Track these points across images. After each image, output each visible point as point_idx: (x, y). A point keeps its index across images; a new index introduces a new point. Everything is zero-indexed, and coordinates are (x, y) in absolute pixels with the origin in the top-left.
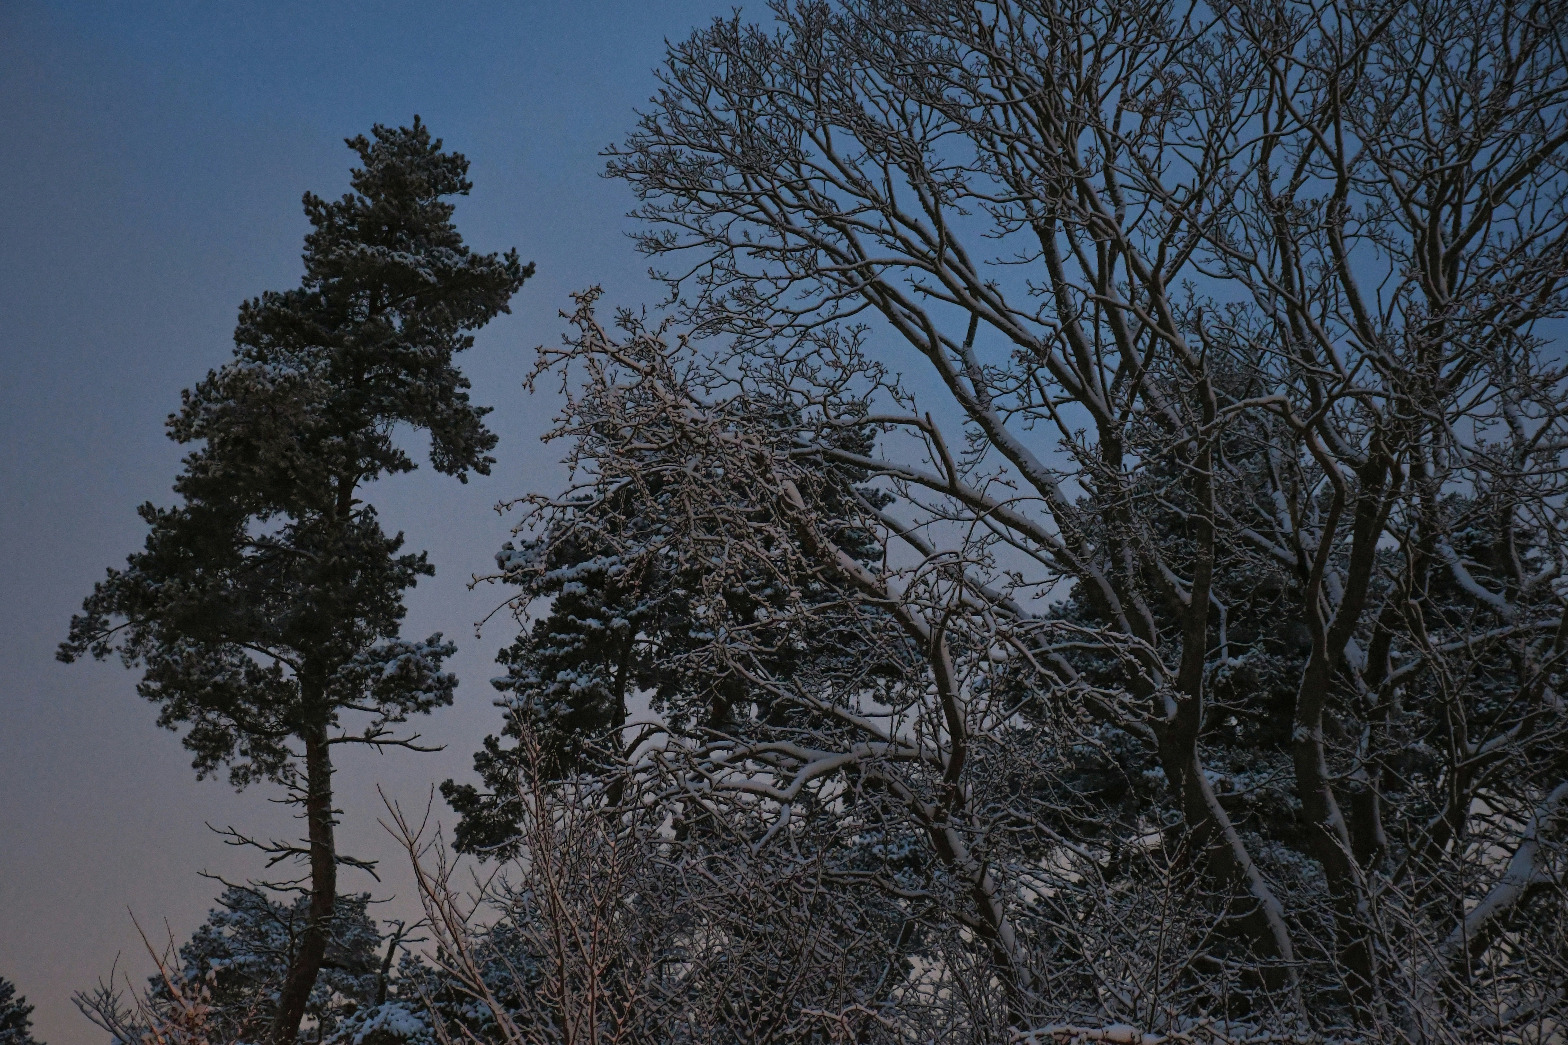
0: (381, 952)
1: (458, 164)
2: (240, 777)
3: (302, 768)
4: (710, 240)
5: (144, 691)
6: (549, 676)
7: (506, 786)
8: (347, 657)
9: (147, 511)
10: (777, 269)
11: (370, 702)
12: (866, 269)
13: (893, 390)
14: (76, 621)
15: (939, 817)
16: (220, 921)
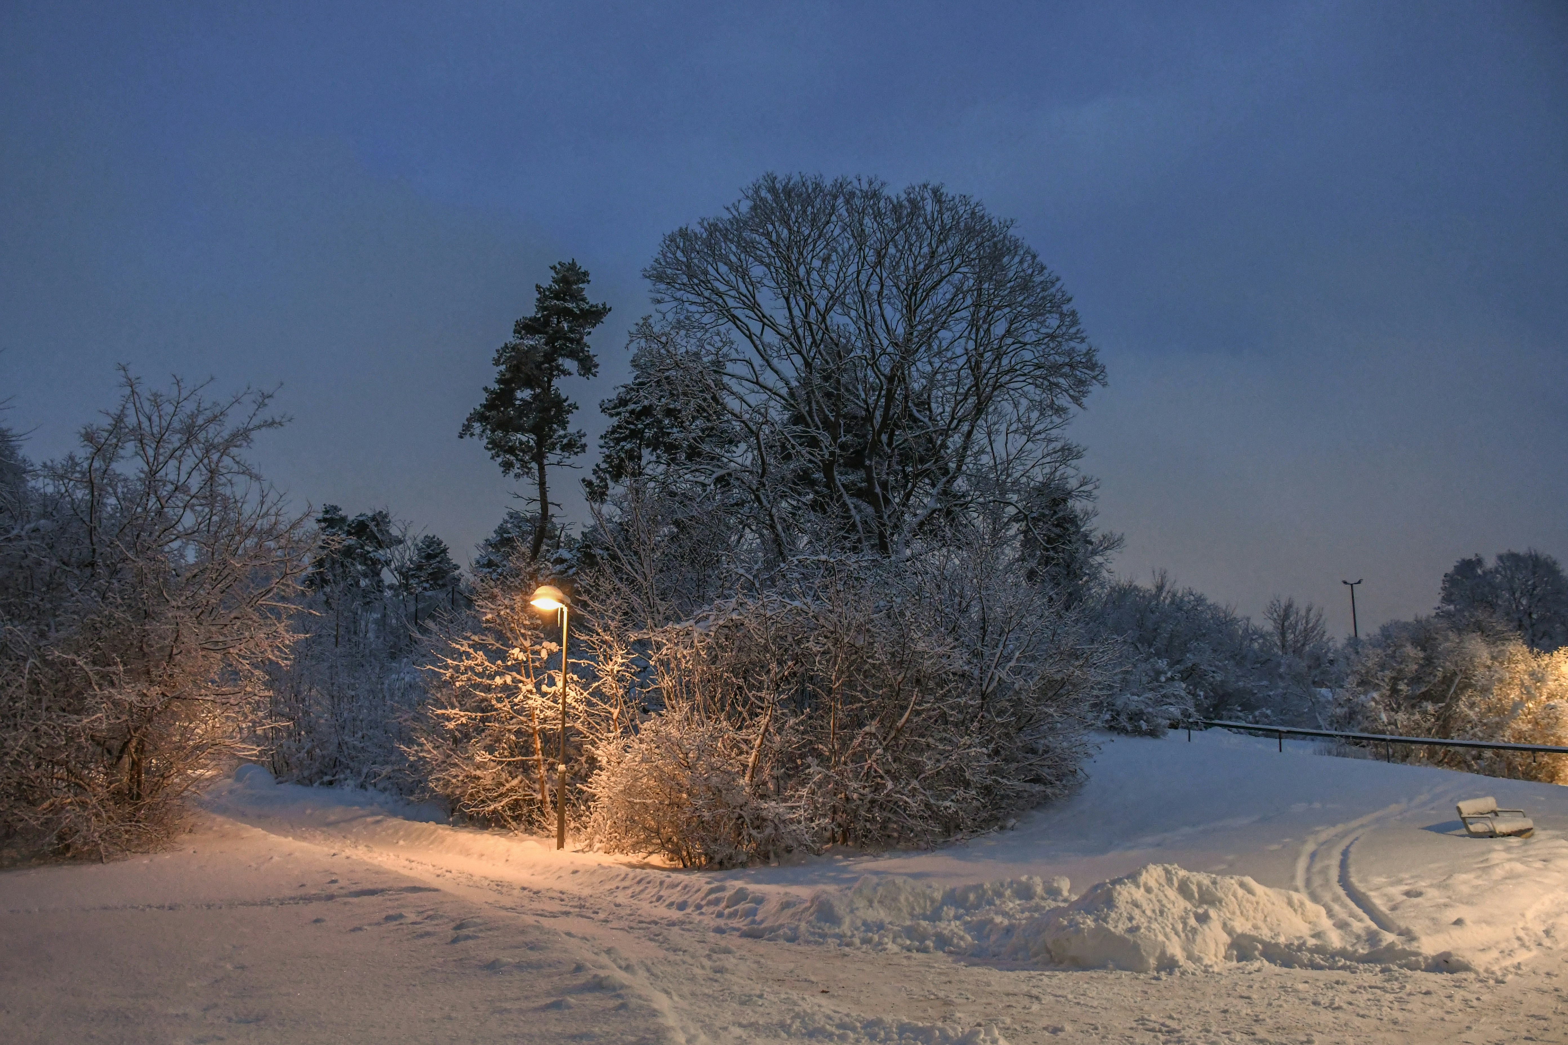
0: (558, 533)
1: (586, 274)
2: (517, 476)
3: (537, 474)
4: (676, 299)
5: (486, 448)
6: (617, 444)
7: (603, 480)
8: (551, 437)
9: (486, 389)
10: (701, 309)
11: (558, 451)
12: (728, 311)
13: (736, 350)
14: (464, 425)
15: (758, 490)
16: (506, 522)
